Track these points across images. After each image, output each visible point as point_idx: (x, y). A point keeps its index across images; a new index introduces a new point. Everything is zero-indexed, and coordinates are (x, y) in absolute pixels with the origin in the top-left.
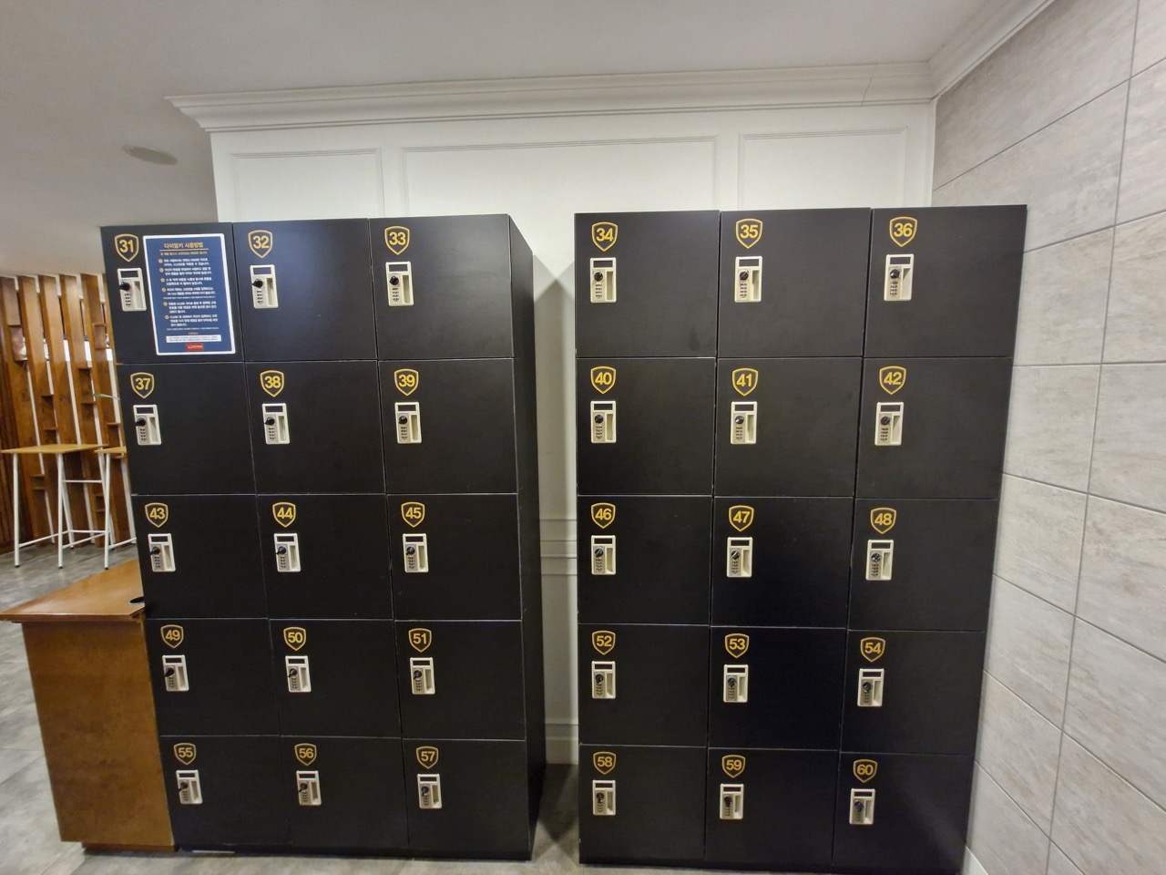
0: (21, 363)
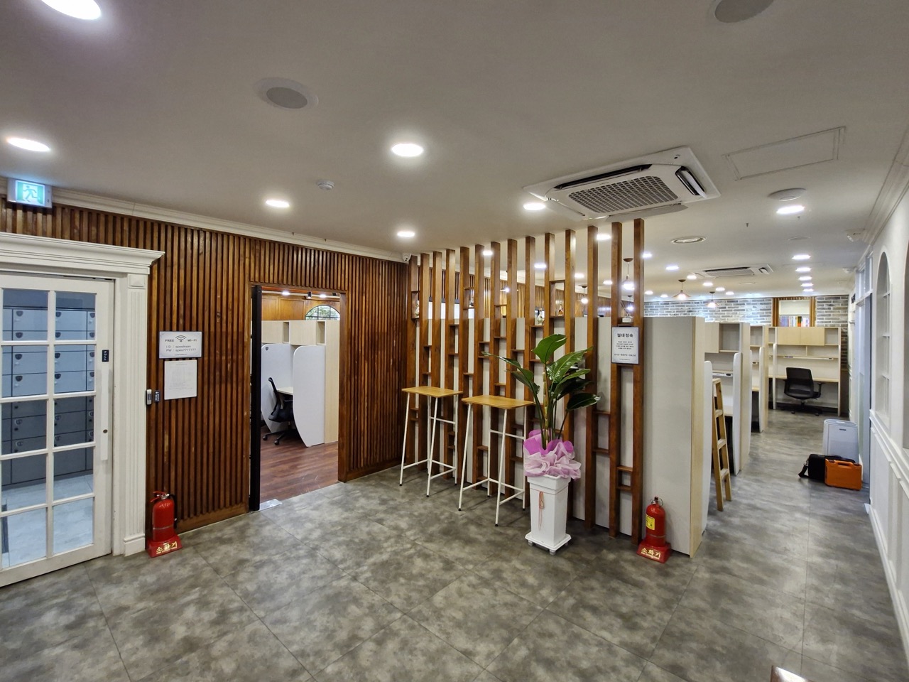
0: (414, 320)
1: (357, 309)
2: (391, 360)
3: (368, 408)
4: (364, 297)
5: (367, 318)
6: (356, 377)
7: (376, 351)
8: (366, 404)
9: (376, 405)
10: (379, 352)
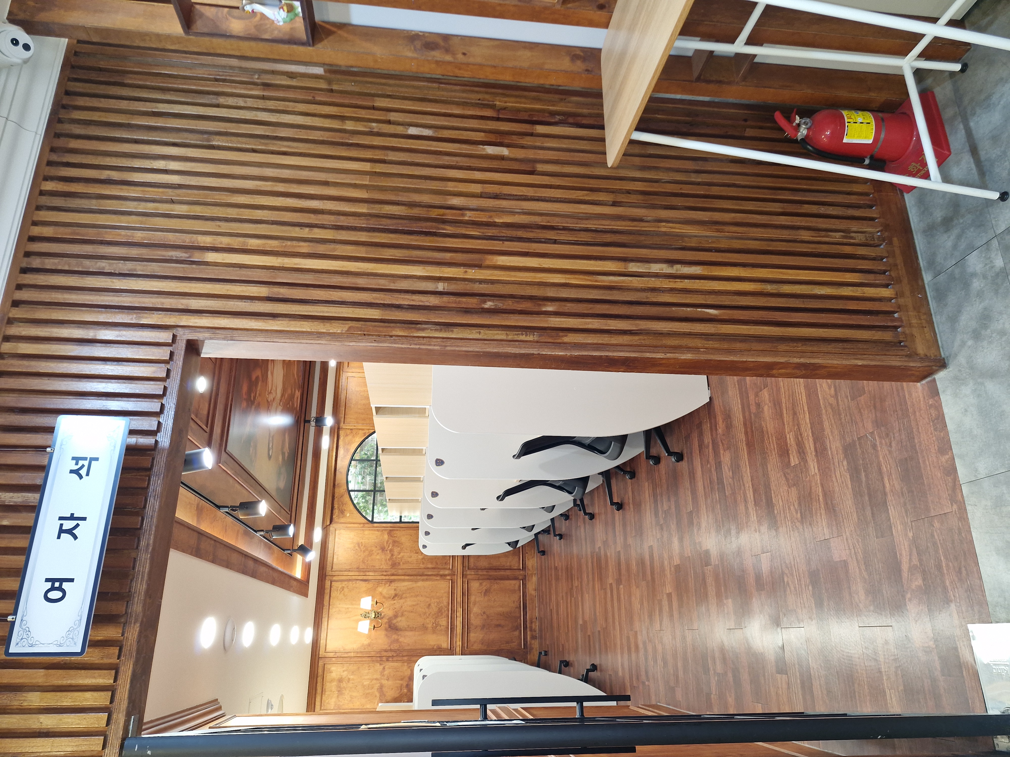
1: (263, 291)
2: (490, 150)
3: (671, 262)
4: (211, 257)
5: (305, 248)
6: (550, 308)
7: (450, 215)
8: (656, 268)
9: (664, 228)
10: (455, 201)
